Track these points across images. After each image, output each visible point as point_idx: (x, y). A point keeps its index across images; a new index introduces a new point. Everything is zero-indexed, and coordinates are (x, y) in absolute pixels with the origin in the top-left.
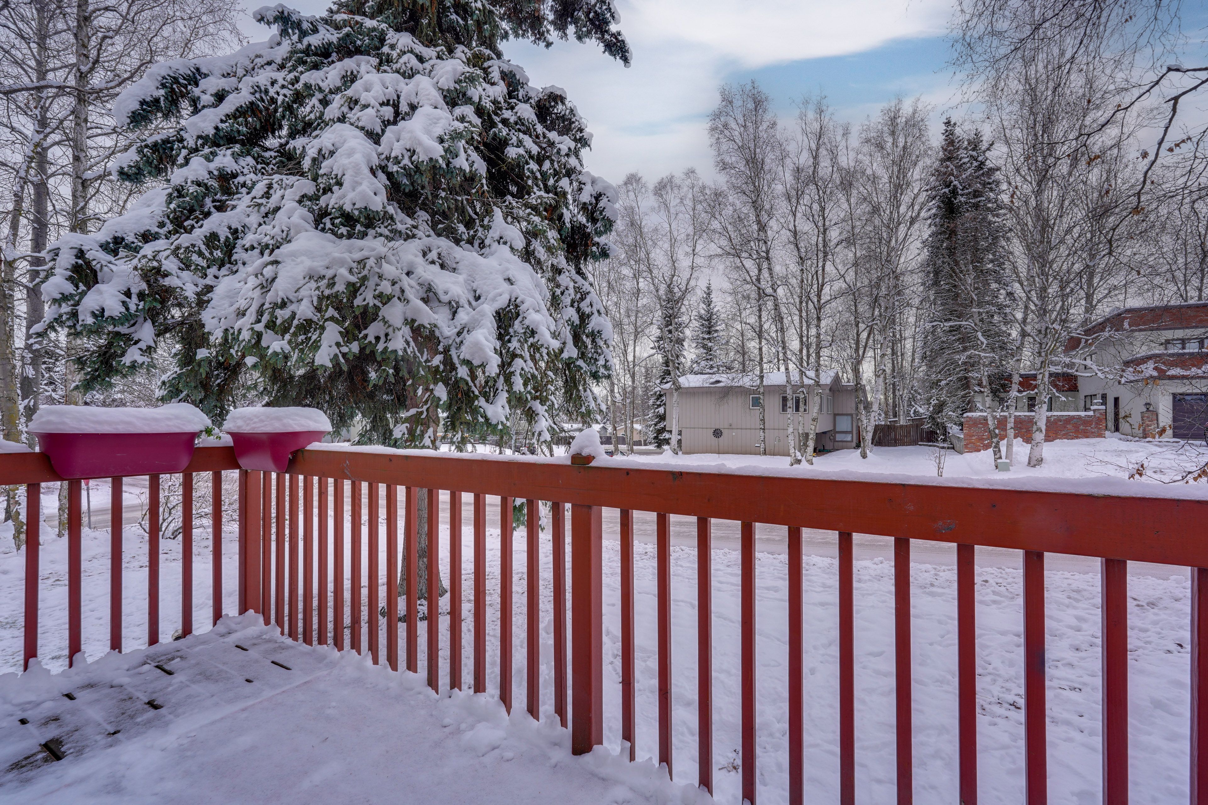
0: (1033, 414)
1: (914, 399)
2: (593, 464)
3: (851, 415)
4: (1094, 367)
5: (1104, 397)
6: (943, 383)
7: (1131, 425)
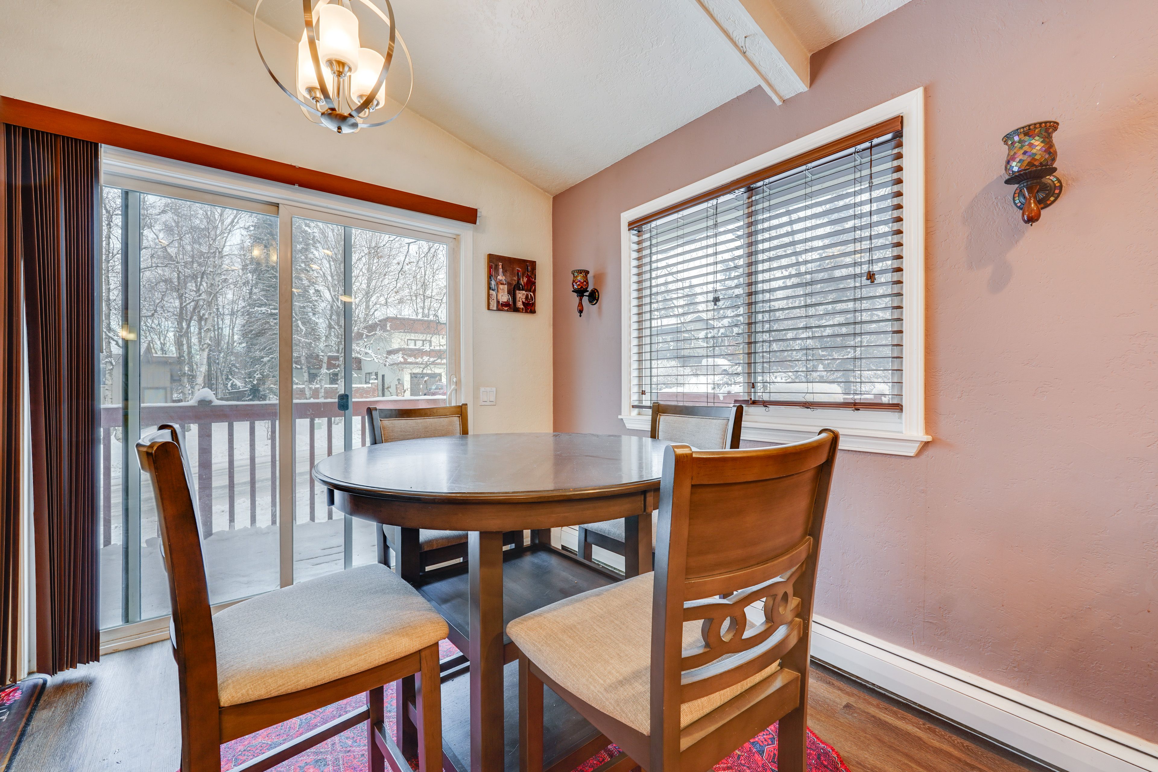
0: (337, 386)
1: (231, 372)
2: (213, 404)
3: (165, 389)
4: (373, 355)
5: (376, 374)
6: (266, 359)
7: (391, 393)
